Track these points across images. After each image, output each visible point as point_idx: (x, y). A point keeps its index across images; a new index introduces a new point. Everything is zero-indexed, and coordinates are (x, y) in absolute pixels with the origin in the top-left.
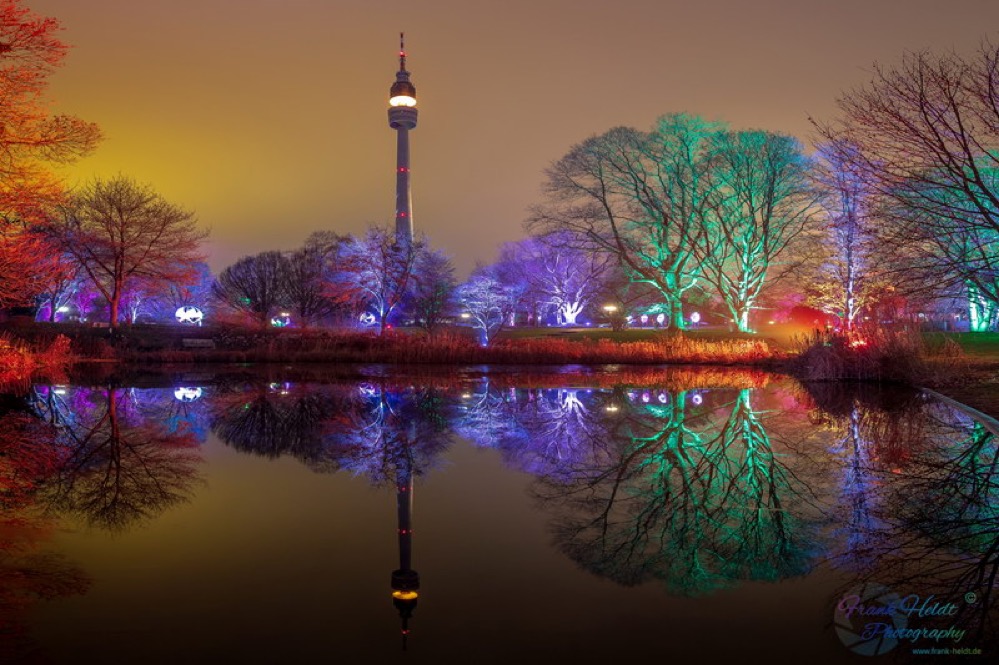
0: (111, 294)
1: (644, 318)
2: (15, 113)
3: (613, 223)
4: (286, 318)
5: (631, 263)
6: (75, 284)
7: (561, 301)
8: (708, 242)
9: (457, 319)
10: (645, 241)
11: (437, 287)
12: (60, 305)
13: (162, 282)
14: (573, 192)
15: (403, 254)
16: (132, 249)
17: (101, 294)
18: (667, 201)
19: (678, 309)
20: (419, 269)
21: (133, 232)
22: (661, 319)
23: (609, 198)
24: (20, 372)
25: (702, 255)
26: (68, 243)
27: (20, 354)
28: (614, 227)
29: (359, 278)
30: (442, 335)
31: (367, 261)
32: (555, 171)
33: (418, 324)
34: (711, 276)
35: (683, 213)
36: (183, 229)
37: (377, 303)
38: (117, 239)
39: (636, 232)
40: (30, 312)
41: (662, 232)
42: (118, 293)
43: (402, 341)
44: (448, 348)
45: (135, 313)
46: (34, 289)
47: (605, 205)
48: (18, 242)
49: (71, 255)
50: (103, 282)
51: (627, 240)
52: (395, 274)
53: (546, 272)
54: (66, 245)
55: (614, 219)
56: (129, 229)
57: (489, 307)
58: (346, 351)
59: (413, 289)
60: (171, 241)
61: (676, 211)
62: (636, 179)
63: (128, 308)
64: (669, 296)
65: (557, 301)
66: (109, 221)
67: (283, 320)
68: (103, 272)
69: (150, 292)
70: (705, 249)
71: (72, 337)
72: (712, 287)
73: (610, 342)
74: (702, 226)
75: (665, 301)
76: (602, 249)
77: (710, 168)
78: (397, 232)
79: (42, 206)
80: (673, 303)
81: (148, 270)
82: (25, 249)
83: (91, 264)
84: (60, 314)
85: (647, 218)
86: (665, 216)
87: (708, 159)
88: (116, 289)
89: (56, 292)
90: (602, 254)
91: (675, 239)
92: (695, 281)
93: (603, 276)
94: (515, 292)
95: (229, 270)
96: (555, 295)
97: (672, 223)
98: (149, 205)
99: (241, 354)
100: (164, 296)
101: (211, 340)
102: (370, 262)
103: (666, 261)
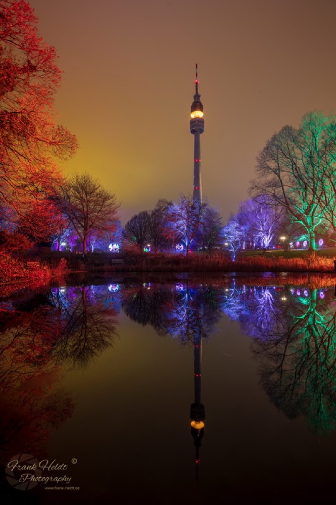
0: (83, 237)
1: (298, 243)
2: (40, 119)
3: (283, 189)
4: (149, 247)
5: (291, 212)
6: (68, 231)
7: (263, 234)
8: (326, 197)
9: (223, 246)
10: (297, 199)
11: (213, 228)
12: (62, 242)
13: (104, 231)
14: (267, 172)
15: (197, 211)
16: (91, 215)
17: (79, 237)
18: (306, 175)
19: (313, 237)
20: (205, 219)
21: (91, 205)
22: (305, 244)
23: (282, 174)
24: (45, 280)
25: (324, 205)
26: (64, 208)
27: (44, 270)
28: (284, 192)
29: (176, 225)
30: (216, 255)
31: (180, 215)
32: (260, 158)
33: (204, 249)
34: (328, 217)
35: (314, 182)
36: (111, 204)
37: (184, 239)
38: (85, 209)
39: (293, 194)
40: (48, 245)
41: (304, 193)
42: (86, 237)
43: (196, 259)
44: (218, 262)
45: (93, 247)
46: (50, 232)
47: (280, 178)
48: (42, 204)
49: (66, 215)
50: (80, 231)
51: (289, 199)
52: (193, 222)
53: (257, 218)
54: (64, 210)
55: (284, 187)
56: (90, 204)
57: (235, 239)
58: (170, 266)
59: (201, 230)
60: (106, 211)
61: (311, 181)
62: (292, 161)
63: (90, 245)
64: (309, 230)
65: (261, 234)
66: (81, 199)
67: (148, 248)
68: (80, 226)
69: (99, 236)
70: (325, 202)
71: (67, 259)
72: (329, 223)
73: (283, 258)
74: (323, 188)
75: (307, 233)
76: (279, 205)
77: (327, 152)
78: (194, 199)
79: (53, 185)
80: (310, 233)
81: (98, 225)
82: (46, 209)
83: (75, 221)
84: (62, 247)
85: (298, 186)
86: (306, 184)
87: (326, 146)
88: (85, 235)
89: (60, 234)
90: (279, 207)
91: (310, 197)
92: (321, 220)
93: (280, 220)
94: (245, 230)
95: (128, 223)
96: (260, 231)
97: (309, 188)
98: (97, 191)
99: (134, 267)
100: (104, 238)
101: (122, 260)
102: (181, 216)
103: (307, 210)
